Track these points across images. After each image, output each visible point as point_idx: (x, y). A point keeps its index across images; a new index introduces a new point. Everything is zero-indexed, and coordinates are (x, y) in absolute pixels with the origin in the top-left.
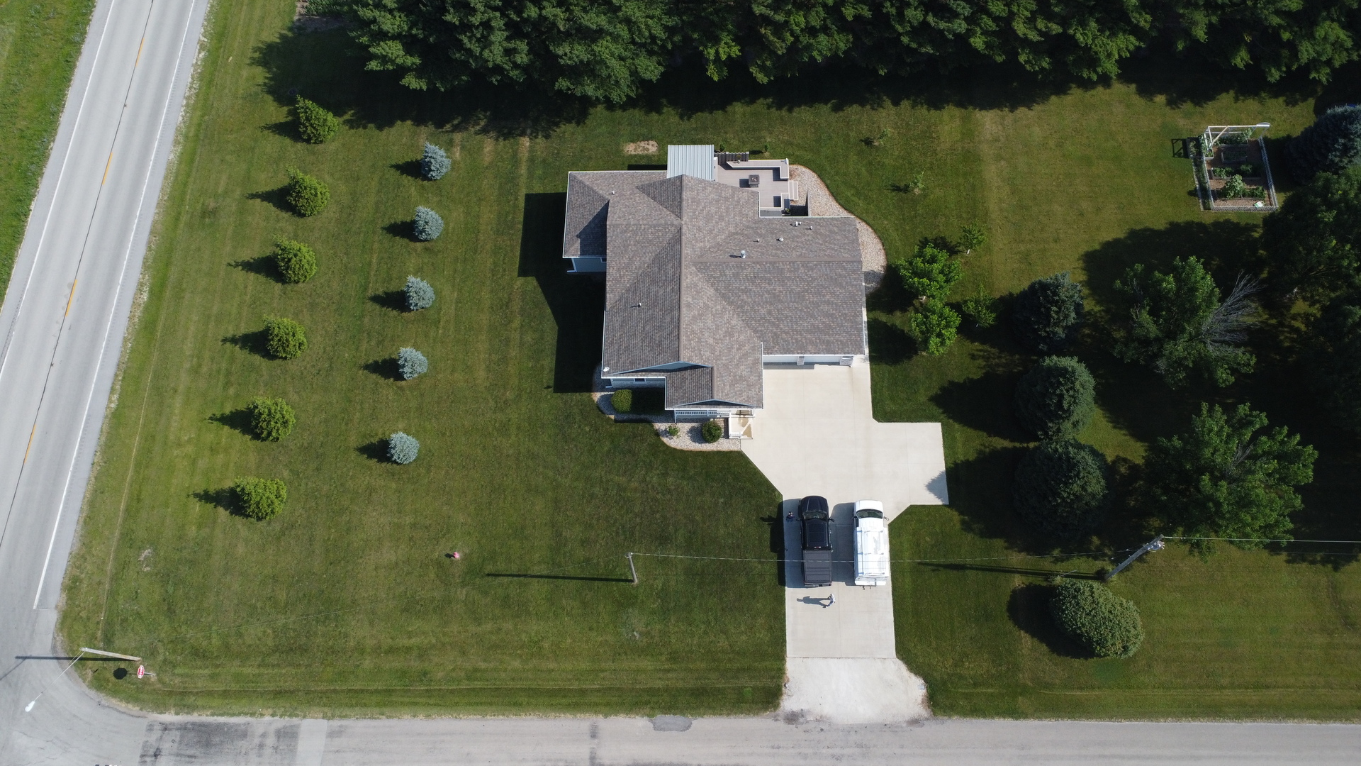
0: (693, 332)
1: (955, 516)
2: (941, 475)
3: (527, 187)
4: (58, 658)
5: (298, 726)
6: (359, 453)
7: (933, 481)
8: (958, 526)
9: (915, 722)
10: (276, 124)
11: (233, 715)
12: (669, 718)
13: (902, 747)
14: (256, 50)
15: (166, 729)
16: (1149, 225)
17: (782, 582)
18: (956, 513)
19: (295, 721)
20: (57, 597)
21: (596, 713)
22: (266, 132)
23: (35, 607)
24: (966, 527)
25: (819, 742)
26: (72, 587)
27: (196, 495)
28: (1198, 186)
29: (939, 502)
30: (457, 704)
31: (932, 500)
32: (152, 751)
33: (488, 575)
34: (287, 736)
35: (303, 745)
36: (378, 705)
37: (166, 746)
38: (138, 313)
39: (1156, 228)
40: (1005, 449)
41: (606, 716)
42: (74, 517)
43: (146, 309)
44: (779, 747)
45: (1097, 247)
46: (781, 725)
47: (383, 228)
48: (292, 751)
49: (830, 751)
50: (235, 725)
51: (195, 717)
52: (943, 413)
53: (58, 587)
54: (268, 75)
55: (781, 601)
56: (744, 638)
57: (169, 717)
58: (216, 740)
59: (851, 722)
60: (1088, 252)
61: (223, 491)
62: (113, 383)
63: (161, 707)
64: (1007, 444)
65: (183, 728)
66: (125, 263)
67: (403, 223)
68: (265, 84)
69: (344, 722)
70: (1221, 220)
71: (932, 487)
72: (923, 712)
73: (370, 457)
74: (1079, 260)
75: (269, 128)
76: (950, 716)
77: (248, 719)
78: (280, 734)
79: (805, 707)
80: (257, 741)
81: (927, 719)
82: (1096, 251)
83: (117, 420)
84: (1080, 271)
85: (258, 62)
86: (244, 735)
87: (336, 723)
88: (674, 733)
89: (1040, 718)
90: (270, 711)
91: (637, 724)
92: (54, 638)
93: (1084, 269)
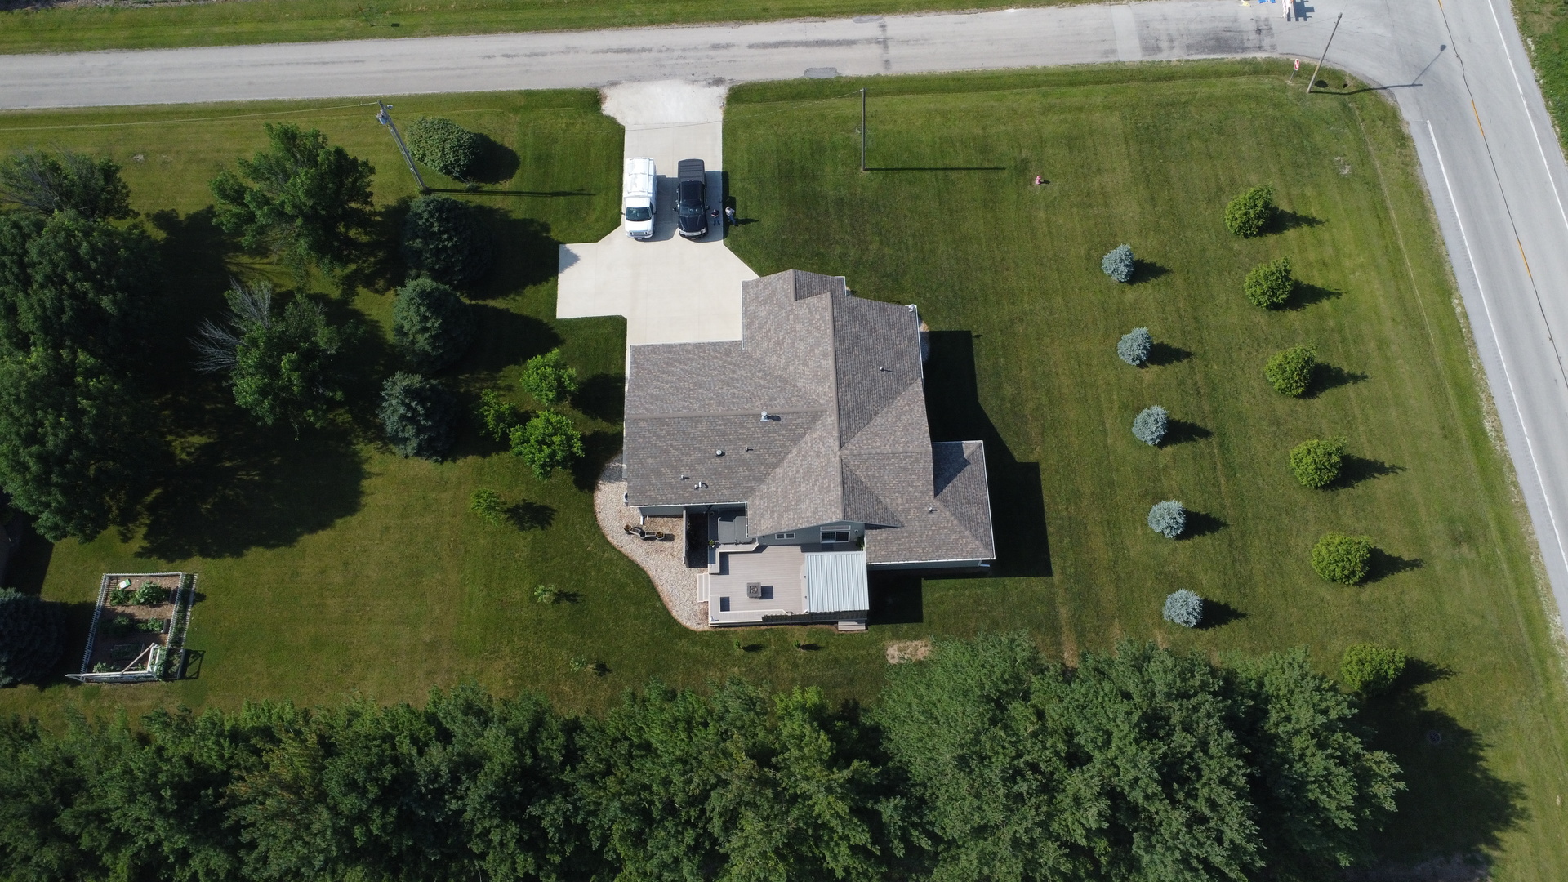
0: (818, 329)
1: (554, 235)
2: (563, 270)
3: (1052, 585)
4: (1385, 88)
5: (1144, 55)
6: (1165, 267)
7: (571, 264)
8: (553, 227)
9: (614, 84)
10: (1435, 679)
11: (1204, 60)
12: (824, 76)
13: (627, 67)
14: (1523, 814)
15: (1260, 47)
16: (268, 554)
17: (725, 175)
18: (553, 237)
19: (1149, 59)
20: (1413, 129)
21: (887, 77)
22: (1443, 665)
23: (1428, 122)
24: (546, 228)
25: (696, 67)
26: (1403, 140)
27: (1320, 222)
28: (190, 609)
29: (569, 246)
30: (1010, 77)
31: (574, 248)
32: (1264, 32)
33: (1004, 169)
34: (1151, 47)
35: (1135, 43)
36: (1078, 73)
37: (1253, 36)
38: (1484, 404)
39: (261, 549)
40: (493, 297)
41: (878, 75)
42: (1435, 195)
43: (1478, 411)
44: (730, 61)
45: (339, 522)
46: (727, 77)
47: (1225, 525)
48: (1142, 39)
49: (687, 61)
50: (1201, 53)
51: (1238, 56)
52: (552, 329)
53: (1415, 137)
54: (1484, 764)
55: (726, 161)
56: (759, 132)
57: (1260, 56)
58: (1211, 43)
59: (668, 81)
60: (352, 515)
61: (1293, 227)
62: (1469, 323)
63: (1269, 61)
64: (491, 303)
65: (1244, 50)
66: (1536, 465)
67: (1202, 533)
68: (1481, 747)
69: (1105, 60)
70: (178, 561)
71: (574, 259)
72: (606, 91)
73: (1152, 265)
74: (364, 506)
75: (1441, 672)
76: (584, 89)
77: (1190, 58)
78: (1159, 49)
79: (707, 90)
80: (1176, 44)
81: (604, 86)
82: (342, 516)
83: (1444, 288)
84: (368, 491)
85: (1511, 790)
86: (1189, 47)
87: (1112, 59)
88: (819, 67)
89: (509, 91)
90: (1173, 64)
91: (849, 72)
92: (1396, 101)
93: (362, 493)
